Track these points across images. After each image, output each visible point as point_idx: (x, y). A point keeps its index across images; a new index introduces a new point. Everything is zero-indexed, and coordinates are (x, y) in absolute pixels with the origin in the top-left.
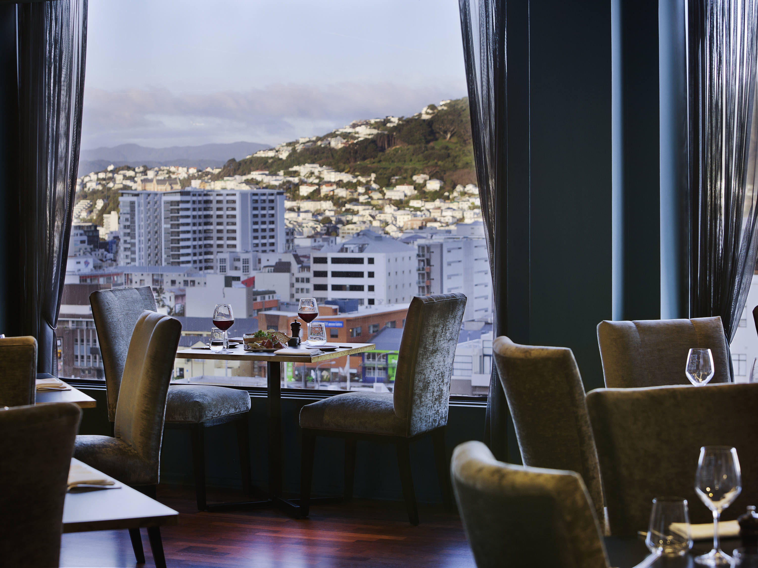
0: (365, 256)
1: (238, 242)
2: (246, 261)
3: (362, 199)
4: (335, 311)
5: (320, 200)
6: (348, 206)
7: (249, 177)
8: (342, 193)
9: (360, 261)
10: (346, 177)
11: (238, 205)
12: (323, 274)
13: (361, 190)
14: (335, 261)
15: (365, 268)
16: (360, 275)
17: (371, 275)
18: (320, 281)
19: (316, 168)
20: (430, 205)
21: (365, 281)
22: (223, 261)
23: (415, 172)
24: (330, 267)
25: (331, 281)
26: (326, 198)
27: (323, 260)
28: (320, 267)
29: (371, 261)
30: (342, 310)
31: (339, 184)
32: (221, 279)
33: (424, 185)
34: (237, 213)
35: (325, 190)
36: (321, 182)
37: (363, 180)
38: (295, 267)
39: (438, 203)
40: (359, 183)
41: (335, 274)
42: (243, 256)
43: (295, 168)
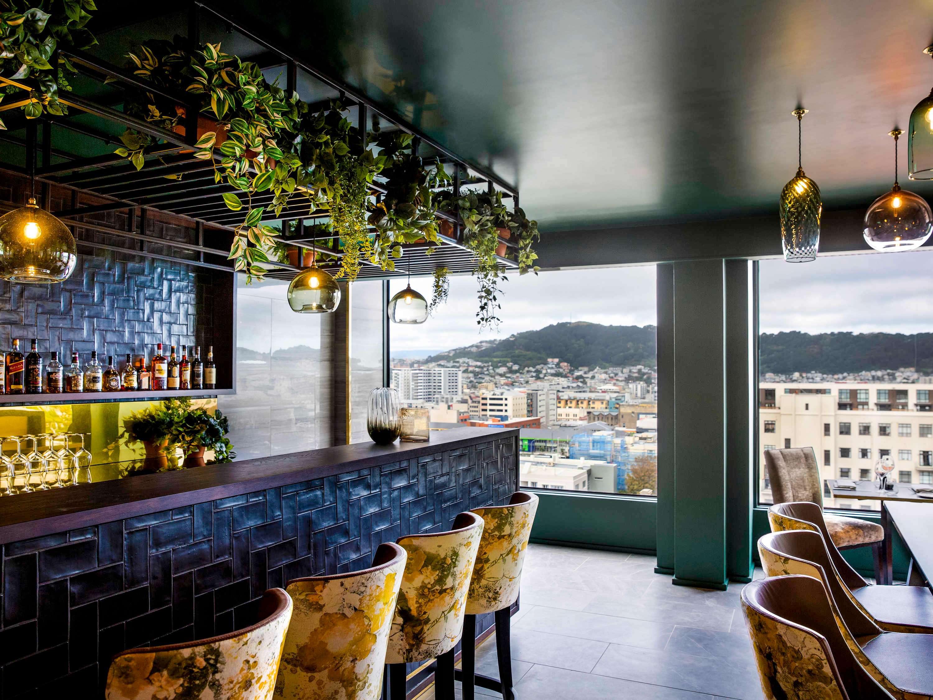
0: (503, 397)
1: (442, 390)
2: (447, 398)
3: (486, 373)
4: (499, 421)
5: (468, 373)
6: (480, 376)
7: (439, 363)
8: (477, 370)
9: (501, 399)
10: (479, 364)
11: (442, 375)
12: (486, 404)
13: (485, 369)
14: (491, 399)
15: (503, 402)
16: (501, 405)
17: (506, 405)
18: (484, 407)
19: (466, 360)
20: (514, 376)
21: (503, 408)
22: (437, 398)
23: (508, 362)
24: (489, 402)
25: (489, 407)
26: (471, 372)
27: (485, 399)
28: (484, 402)
29: (506, 399)
30: (502, 420)
31: (476, 366)
32: (446, 406)
33: (511, 367)
34: (442, 378)
35: (471, 369)
36: (469, 366)
37: (486, 365)
38: (470, 401)
39: (518, 374)
40: (485, 366)
41: (491, 405)
42: (445, 396)
43: (457, 360)
